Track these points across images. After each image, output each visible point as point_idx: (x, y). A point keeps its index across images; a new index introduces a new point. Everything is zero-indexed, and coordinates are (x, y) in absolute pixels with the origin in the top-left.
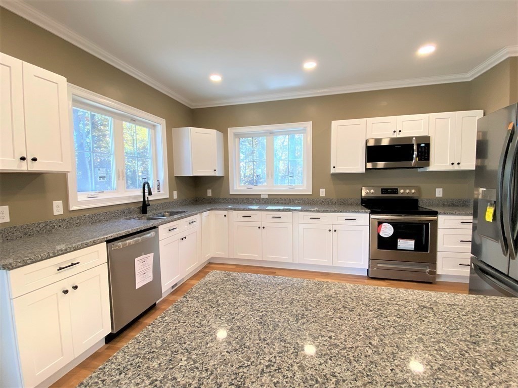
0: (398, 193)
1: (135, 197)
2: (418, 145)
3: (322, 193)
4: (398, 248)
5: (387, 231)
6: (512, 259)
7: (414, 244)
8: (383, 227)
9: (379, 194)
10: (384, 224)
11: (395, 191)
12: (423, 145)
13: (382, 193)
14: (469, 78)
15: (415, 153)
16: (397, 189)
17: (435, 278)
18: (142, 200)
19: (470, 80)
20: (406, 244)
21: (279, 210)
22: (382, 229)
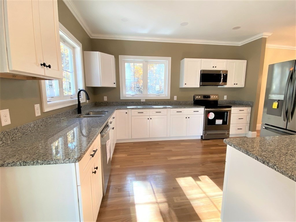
0: (210, 98)
1: (73, 101)
2: (223, 74)
3: (175, 98)
4: (216, 124)
5: (212, 116)
6: (289, 122)
7: (222, 121)
8: (210, 114)
9: (203, 99)
10: (211, 113)
11: (209, 97)
12: (225, 75)
13: (204, 98)
14: (239, 44)
15: (222, 78)
16: (210, 96)
17: (229, 136)
18: (77, 103)
19: (240, 45)
20: (219, 122)
21: (160, 108)
22: (210, 116)
